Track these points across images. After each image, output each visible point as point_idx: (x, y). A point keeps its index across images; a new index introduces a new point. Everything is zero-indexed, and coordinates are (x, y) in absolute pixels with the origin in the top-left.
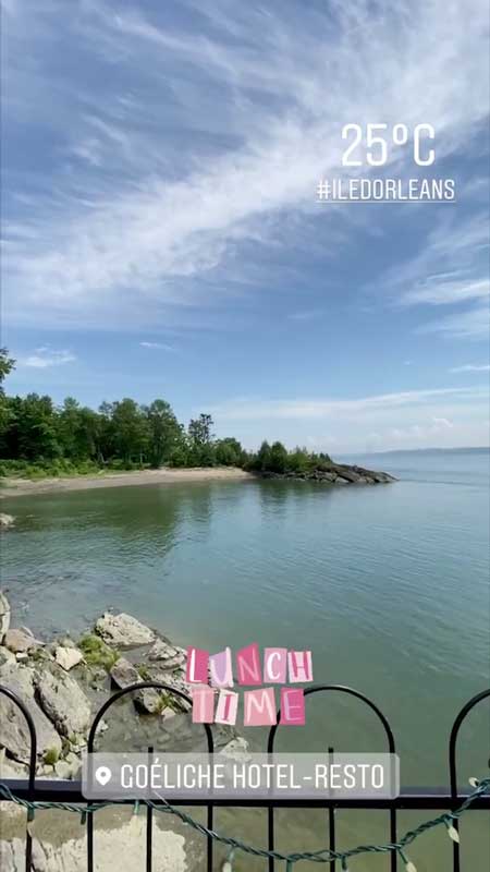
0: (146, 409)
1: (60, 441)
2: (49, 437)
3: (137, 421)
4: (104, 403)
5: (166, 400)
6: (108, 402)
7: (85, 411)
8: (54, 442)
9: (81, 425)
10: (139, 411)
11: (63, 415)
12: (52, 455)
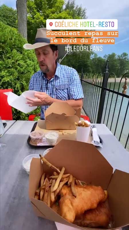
0: (119, 56)
1: (92, 68)
2: (89, 66)
3: (115, 60)
4: (105, 55)
5: (127, 53)
6: (107, 55)
7: (100, 58)
8: (90, 68)
9: (98, 63)
10: (116, 57)
11: (93, 59)
12: (89, 72)
